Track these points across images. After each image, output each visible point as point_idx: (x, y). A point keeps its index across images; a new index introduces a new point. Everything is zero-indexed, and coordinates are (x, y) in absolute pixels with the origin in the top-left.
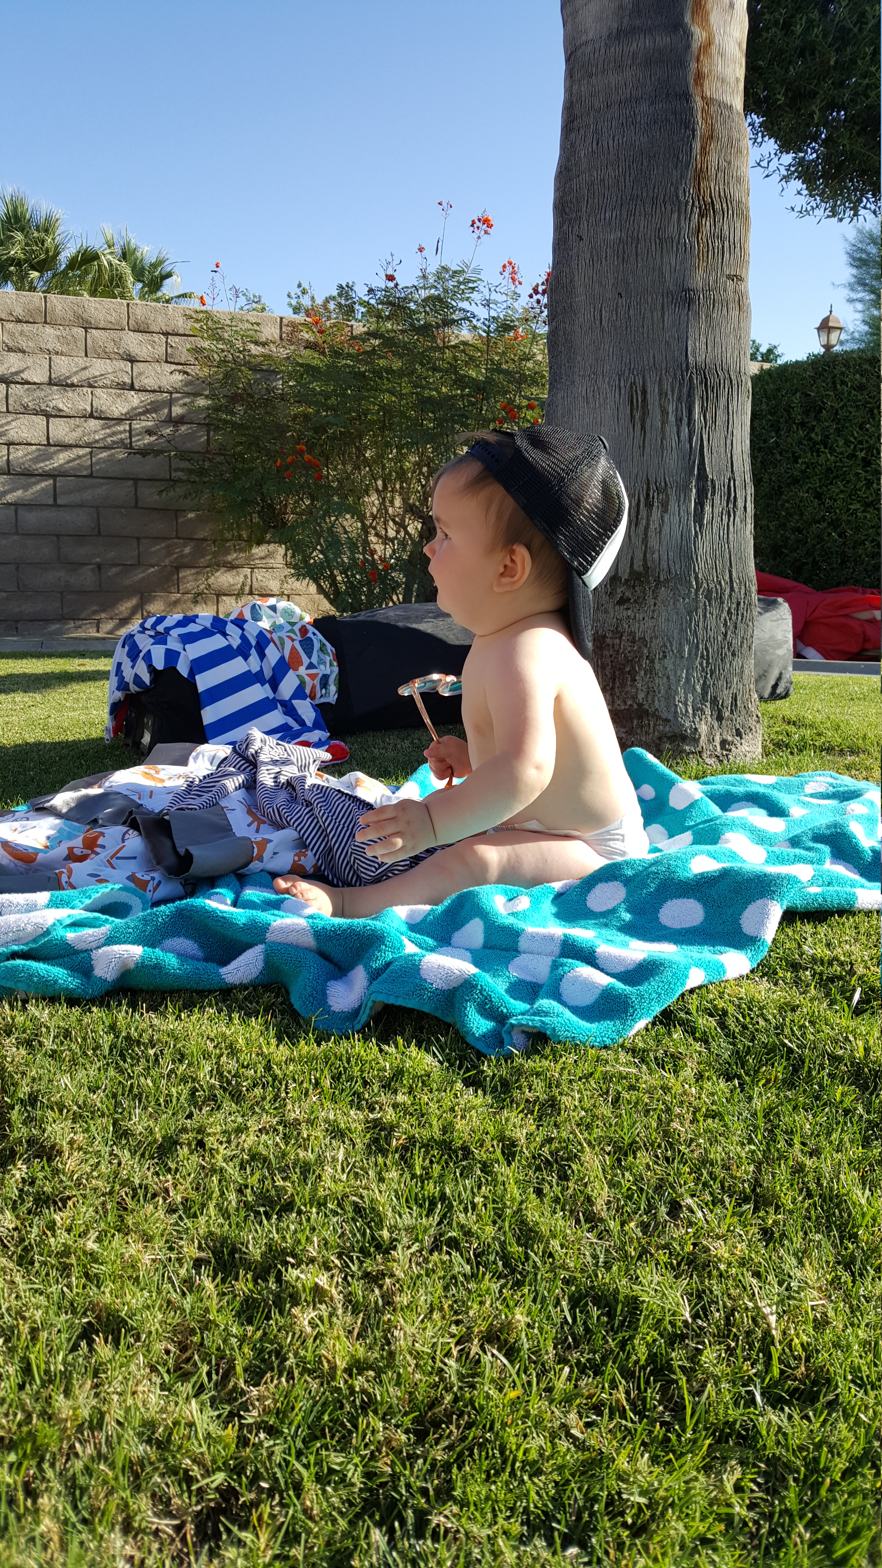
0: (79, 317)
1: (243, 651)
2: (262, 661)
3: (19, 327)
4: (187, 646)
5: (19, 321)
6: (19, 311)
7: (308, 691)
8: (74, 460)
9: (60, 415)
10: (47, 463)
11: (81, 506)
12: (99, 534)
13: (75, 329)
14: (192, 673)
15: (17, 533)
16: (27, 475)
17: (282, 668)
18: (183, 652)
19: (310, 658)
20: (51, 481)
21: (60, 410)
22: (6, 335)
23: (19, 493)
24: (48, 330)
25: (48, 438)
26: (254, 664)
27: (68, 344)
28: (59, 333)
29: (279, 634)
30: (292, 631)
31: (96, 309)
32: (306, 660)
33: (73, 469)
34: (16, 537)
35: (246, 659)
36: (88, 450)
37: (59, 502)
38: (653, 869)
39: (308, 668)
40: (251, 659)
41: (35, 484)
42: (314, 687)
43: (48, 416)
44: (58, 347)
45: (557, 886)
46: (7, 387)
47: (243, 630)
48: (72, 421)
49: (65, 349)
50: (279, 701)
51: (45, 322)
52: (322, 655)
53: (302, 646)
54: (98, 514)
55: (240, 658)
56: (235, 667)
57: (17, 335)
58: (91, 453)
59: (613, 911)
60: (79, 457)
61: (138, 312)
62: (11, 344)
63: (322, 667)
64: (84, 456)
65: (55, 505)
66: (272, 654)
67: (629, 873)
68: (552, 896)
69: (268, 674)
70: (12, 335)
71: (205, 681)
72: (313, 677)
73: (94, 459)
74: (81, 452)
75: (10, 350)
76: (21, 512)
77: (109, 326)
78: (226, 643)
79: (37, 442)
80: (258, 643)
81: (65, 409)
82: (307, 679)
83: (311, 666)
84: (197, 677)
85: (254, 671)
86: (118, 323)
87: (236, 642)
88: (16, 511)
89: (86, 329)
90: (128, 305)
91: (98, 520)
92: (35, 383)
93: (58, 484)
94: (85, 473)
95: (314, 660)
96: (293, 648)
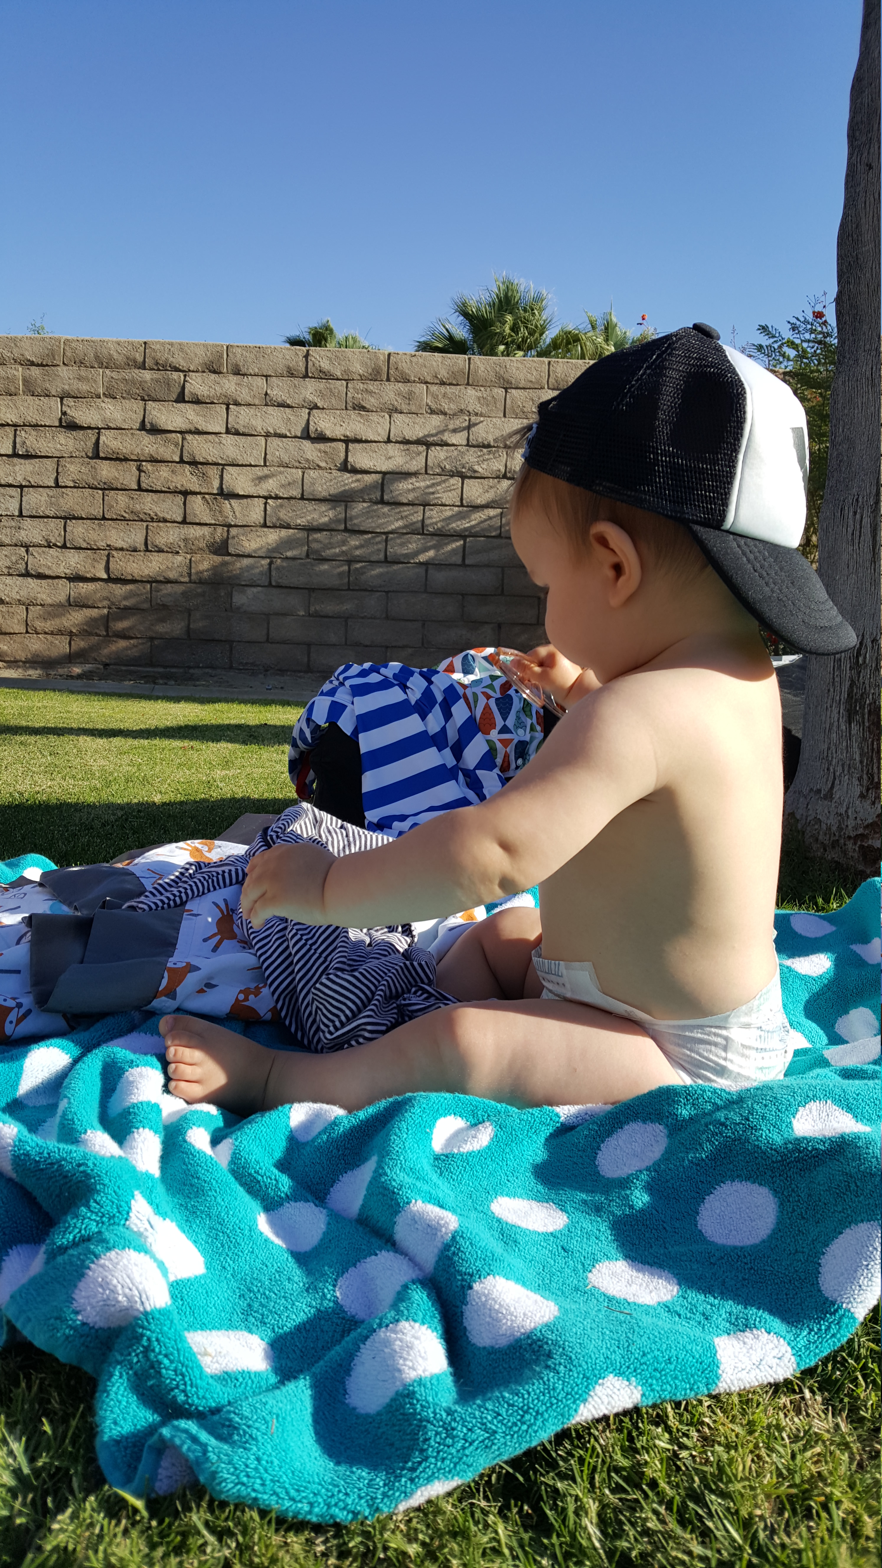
0: (500, 377)
1: (423, 707)
2: (447, 720)
3: (443, 389)
4: (356, 699)
5: (443, 383)
6: (443, 374)
7: (499, 761)
8: (485, 520)
9: (475, 476)
10: (459, 523)
11: (487, 566)
12: (502, 593)
13: (496, 390)
14: (356, 732)
15: (426, 592)
16: (443, 535)
17: (470, 728)
18: (350, 706)
19: (505, 719)
20: (462, 542)
21: (475, 471)
22: (430, 397)
23: (431, 553)
24: (470, 391)
25: (462, 499)
26: (434, 722)
27: (488, 405)
28: (479, 394)
29: (474, 690)
30: (491, 686)
31: (518, 369)
32: (499, 722)
33: (483, 530)
34: (424, 596)
35: (423, 717)
36: (499, 511)
37: (467, 562)
38: (721, 1115)
39: (500, 732)
40: (430, 716)
41: (448, 544)
42: (506, 756)
43: (463, 477)
44: (479, 409)
45: (565, 1112)
46: (427, 449)
47: (430, 682)
48: (485, 482)
49: (484, 410)
50: (462, 770)
51: (468, 384)
52: (523, 716)
53: (497, 705)
54: (503, 574)
55: (416, 716)
56: (411, 726)
57: (440, 397)
58: (502, 513)
59: (624, 1183)
60: (490, 518)
61: (559, 370)
62: (433, 407)
63: (521, 732)
64: (494, 517)
65: (463, 565)
66: (460, 713)
67: (685, 1112)
68: (548, 1131)
69: (452, 736)
70: (435, 397)
71: (369, 742)
72: (505, 743)
73: (504, 520)
74: (492, 512)
75: (433, 412)
76: (431, 571)
77: (529, 385)
78: (405, 697)
79: (451, 503)
80: (445, 699)
81: (480, 470)
82: (499, 745)
83: (505, 730)
84: (361, 736)
85: (432, 733)
86: (538, 382)
87: (414, 695)
88: (427, 571)
89: (506, 389)
90: (549, 363)
91: (503, 580)
92: (453, 445)
93: (467, 545)
94: (494, 534)
95: (510, 722)
96: (487, 706)
